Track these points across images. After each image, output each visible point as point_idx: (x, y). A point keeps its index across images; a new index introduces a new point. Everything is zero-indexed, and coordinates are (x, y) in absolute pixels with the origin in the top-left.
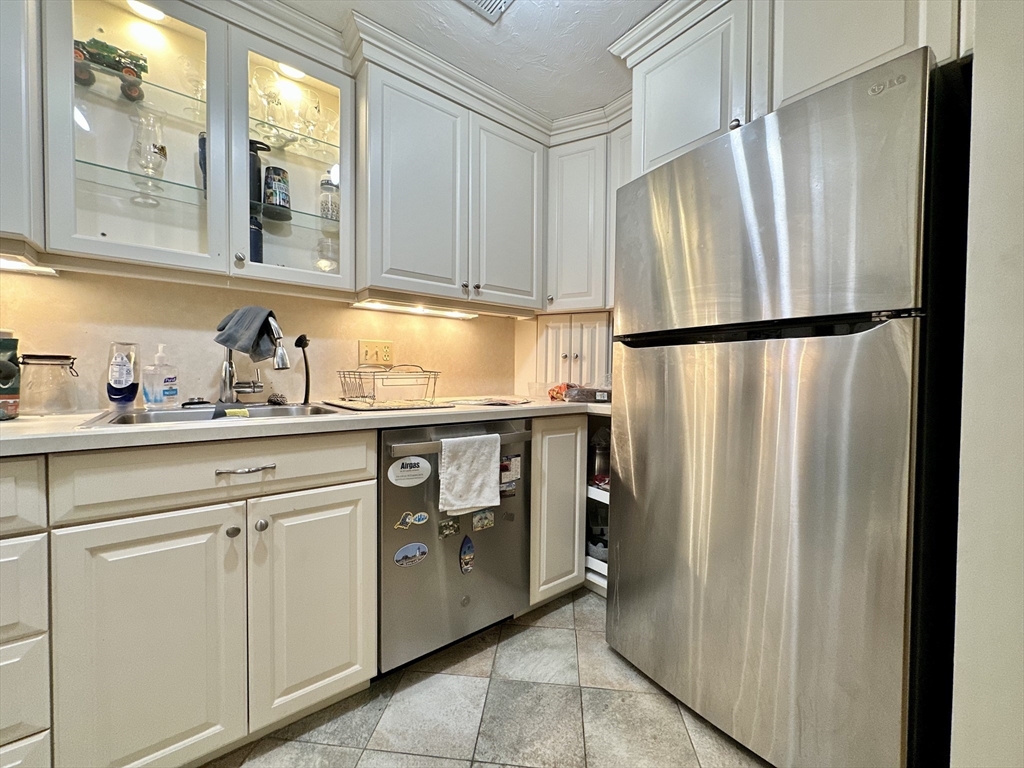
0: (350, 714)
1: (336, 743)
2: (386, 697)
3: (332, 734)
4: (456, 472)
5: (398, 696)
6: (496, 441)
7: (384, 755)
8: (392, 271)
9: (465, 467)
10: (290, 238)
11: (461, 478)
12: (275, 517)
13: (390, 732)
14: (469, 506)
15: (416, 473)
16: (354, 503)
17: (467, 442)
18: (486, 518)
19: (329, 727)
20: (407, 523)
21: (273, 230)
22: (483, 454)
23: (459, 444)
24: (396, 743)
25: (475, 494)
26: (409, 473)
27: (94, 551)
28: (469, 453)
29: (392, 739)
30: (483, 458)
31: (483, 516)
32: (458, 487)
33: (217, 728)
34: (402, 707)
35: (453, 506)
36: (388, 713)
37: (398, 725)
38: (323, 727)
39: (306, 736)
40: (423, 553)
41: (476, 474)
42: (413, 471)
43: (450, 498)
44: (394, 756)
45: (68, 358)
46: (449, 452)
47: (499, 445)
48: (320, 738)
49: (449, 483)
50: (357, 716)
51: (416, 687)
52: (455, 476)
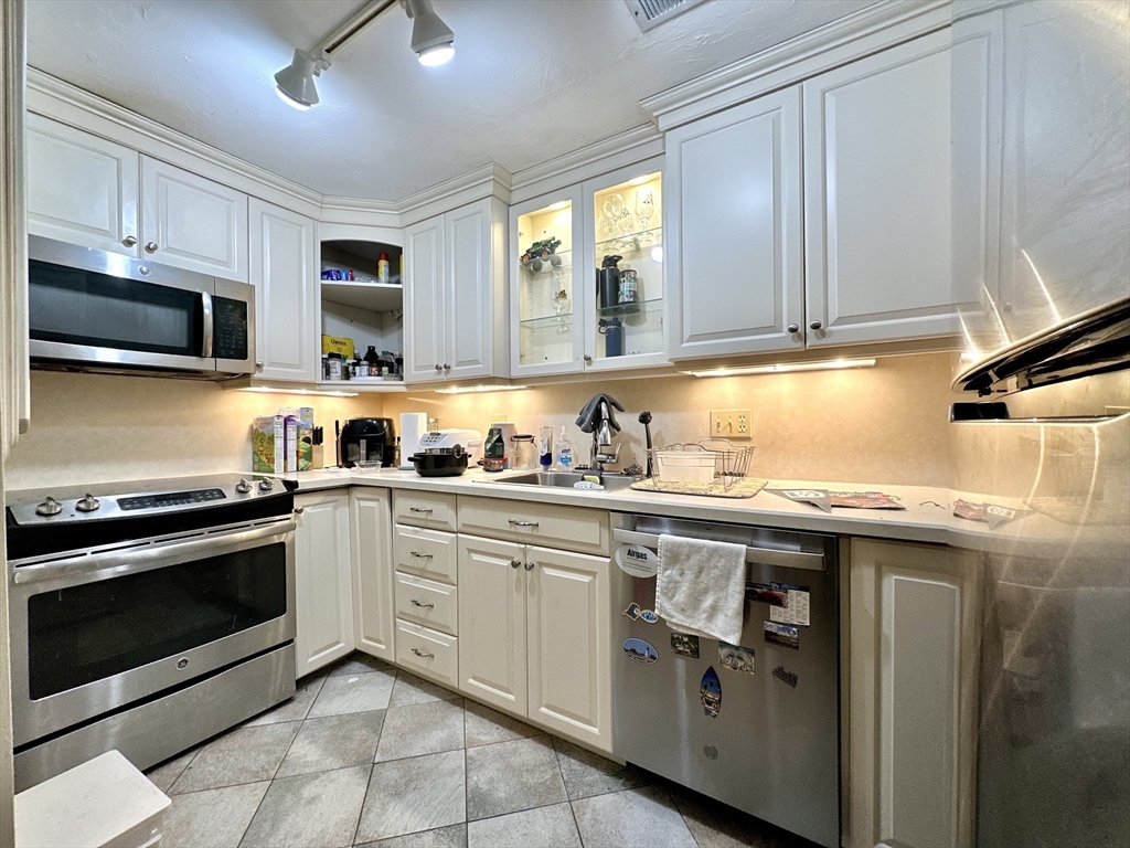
0: (593, 770)
1: (566, 778)
2: (623, 785)
3: (571, 770)
4: (678, 578)
5: (631, 794)
6: (738, 554)
7: (571, 818)
8: (693, 338)
9: (689, 575)
10: (645, 325)
11: (685, 587)
12: (541, 564)
13: (594, 810)
14: (695, 627)
15: (641, 564)
16: (593, 574)
17: (691, 546)
18: (741, 659)
19: (575, 764)
20: (634, 616)
21: (631, 322)
22: (716, 567)
23: (680, 545)
24: (586, 821)
25: (704, 616)
26: (634, 562)
27: (470, 551)
28: (695, 559)
29: (588, 816)
30: (716, 572)
31: (736, 653)
32: (680, 597)
33: (512, 697)
34: (623, 804)
35: (672, 617)
36: (610, 797)
37: (602, 813)
38: (573, 761)
39: (561, 756)
40: (653, 657)
41: (706, 591)
42: (639, 562)
43: (667, 606)
44: (574, 827)
45: (530, 437)
46: (667, 550)
47: (742, 560)
48: (565, 766)
49: (666, 588)
50: (595, 776)
51: (651, 803)
52: (676, 582)
